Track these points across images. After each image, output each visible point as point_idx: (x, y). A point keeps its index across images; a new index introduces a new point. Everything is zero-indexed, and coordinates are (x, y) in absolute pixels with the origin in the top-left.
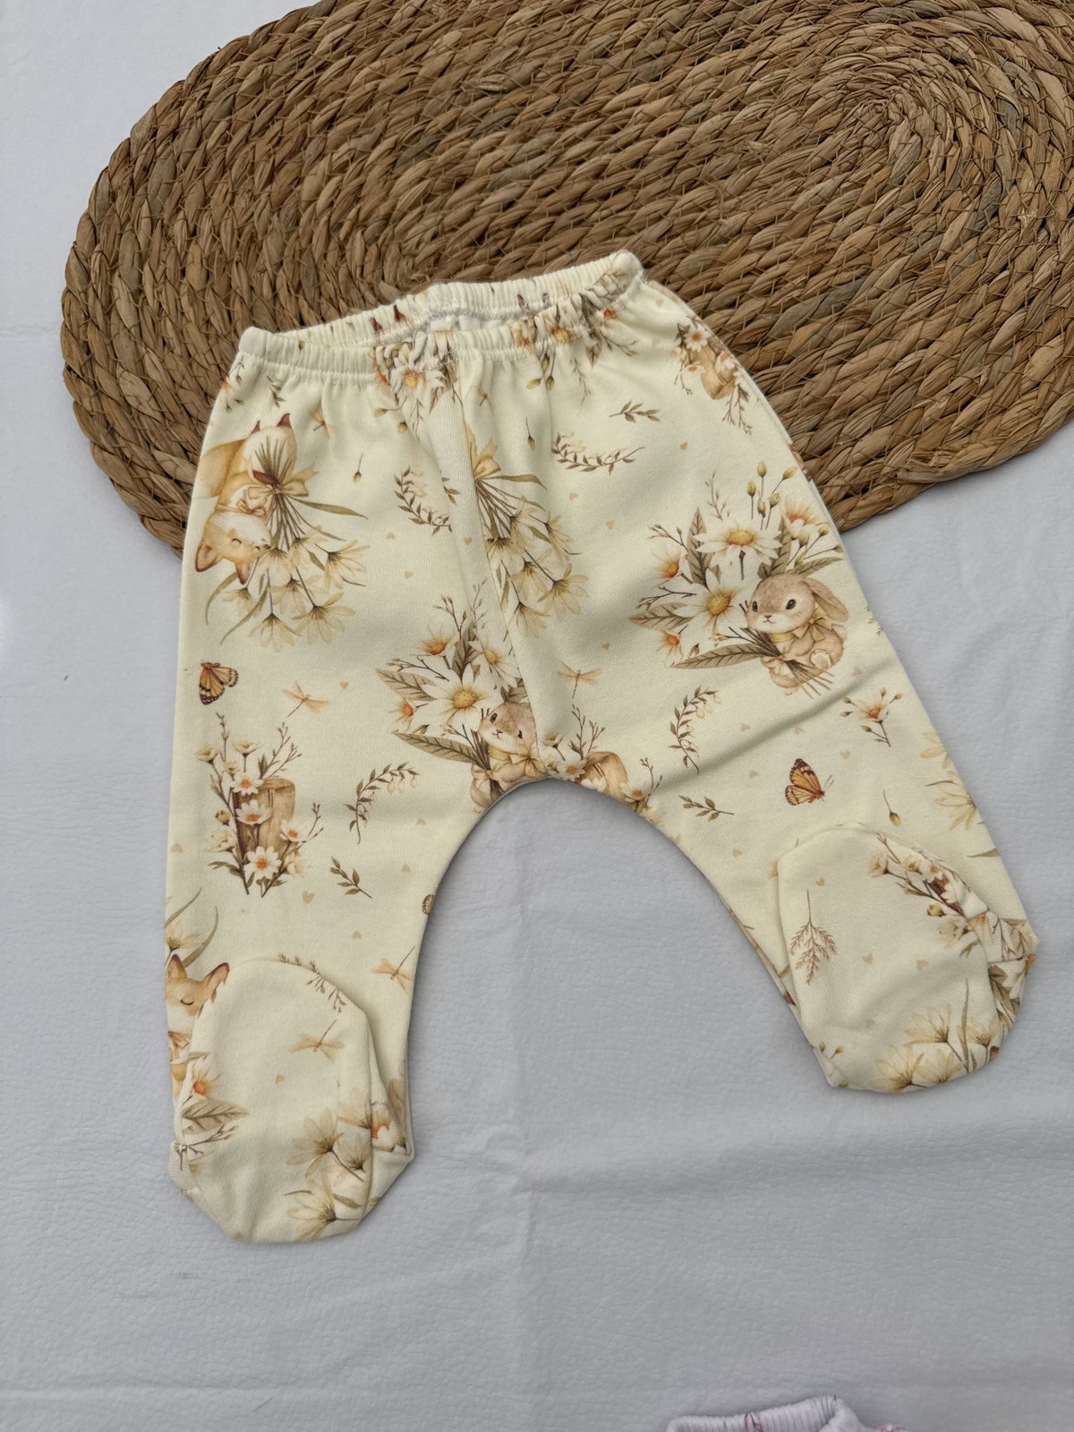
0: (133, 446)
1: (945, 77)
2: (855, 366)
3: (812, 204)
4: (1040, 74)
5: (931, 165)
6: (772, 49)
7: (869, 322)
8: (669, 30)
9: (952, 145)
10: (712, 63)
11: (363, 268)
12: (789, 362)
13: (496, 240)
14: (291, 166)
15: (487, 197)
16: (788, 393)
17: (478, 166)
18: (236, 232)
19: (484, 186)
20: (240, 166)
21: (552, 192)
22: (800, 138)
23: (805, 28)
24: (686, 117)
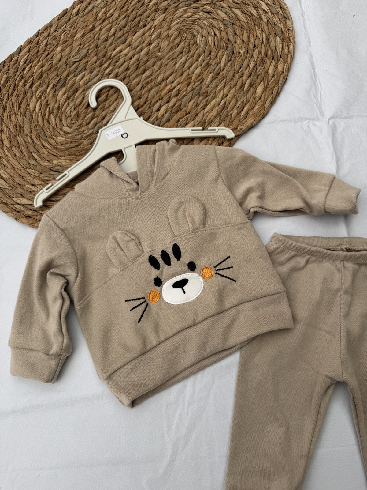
0: (6, 199)
1: (206, 18)
2: (208, 108)
3: (181, 66)
4: (233, 9)
5: (211, 44)
6: (155, 24)
7: (208, 95)
8: (123, 27)
9: (215, 37)
10: (139, 33)
11: (56, 124)
12: (189, 113)
14: (24, 102)
15: (86, 92)
16: (192, 122)
17: (80, 84)
18: (15, 126)
19: (84, 90)
20: (9, 107)
22: (171, 48)
23: (162, 16)
24: (137, 51)
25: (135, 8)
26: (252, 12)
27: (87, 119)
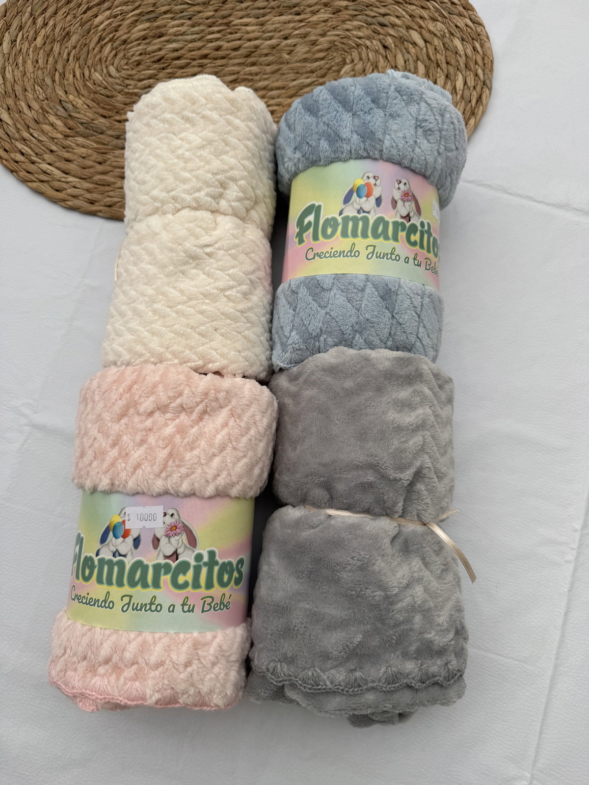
1: (377, 51)
3: (298, 86)
4: (419, 63)
10: (284, 18)
11: (107, 58)
13: (164, 63)
15: (169, 45)
17: (170, 31)
18: (62, 29)
19: (169, 40)
21: (195, 50)
22: (305, 59)
23: (328, 15)
24: (263, 36)
27: (144, 74)
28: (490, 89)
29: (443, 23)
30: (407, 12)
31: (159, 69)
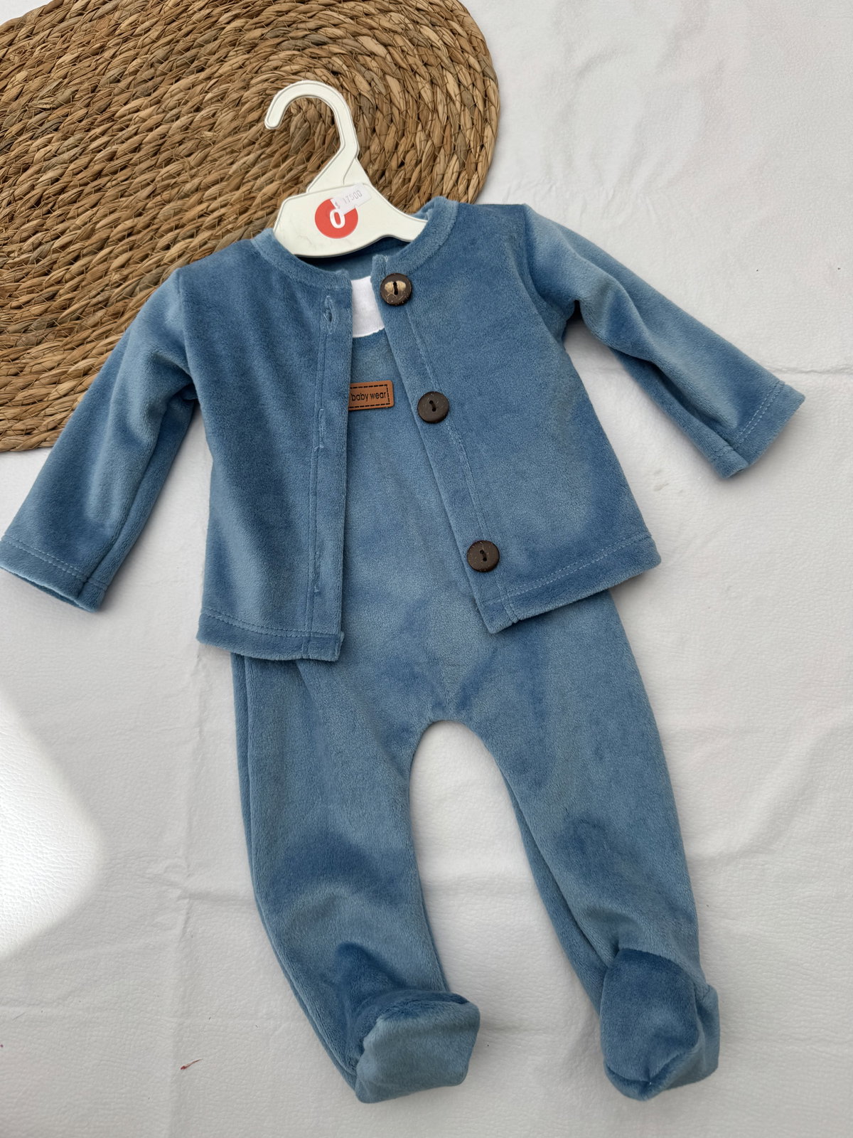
3: (241, 170)
5: (315, 140)
6: (221, 71)
8: (157, 62)
9: (330, 127)
10: (183, 83)
13: (48, 203)
15: (41, 176)
17: (35, 157)
19: (40, 170)
21: (82, 171)
22: (235, 128)
23: (241, 57)
24: (166, 118)
25: (194, 28)
26: (422, 92)
27: (25, 231)
28: (495, 80)
29: (398, 12)
30: (345, 15)
31: (43, 215)
